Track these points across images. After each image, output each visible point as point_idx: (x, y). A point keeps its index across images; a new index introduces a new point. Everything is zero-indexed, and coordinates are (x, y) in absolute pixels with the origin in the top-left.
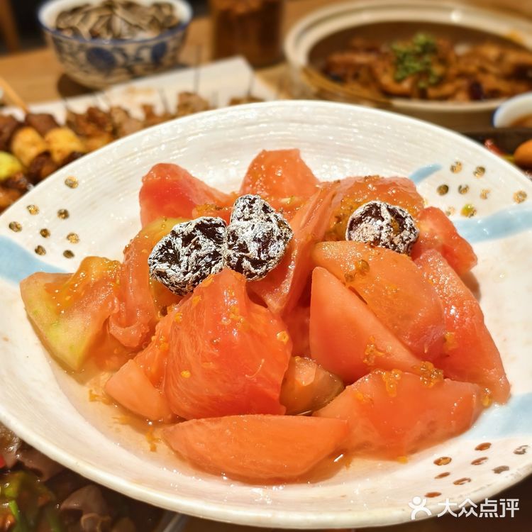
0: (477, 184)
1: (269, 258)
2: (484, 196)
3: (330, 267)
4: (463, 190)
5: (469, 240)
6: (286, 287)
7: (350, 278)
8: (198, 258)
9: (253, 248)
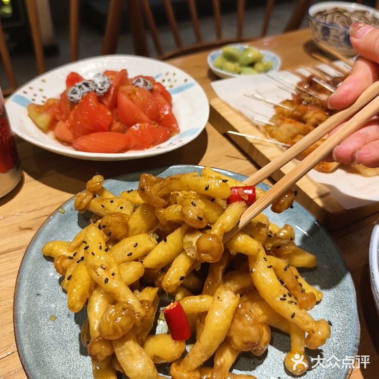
0: (173, 78)
1: (104, 88)
2: (176, 81)
3: (124, 92)
4: (169, 80)
5: (171, 93)
6: (110, 98)
7: (129, 95)
8: (83, 93)
9: (99, 86)
